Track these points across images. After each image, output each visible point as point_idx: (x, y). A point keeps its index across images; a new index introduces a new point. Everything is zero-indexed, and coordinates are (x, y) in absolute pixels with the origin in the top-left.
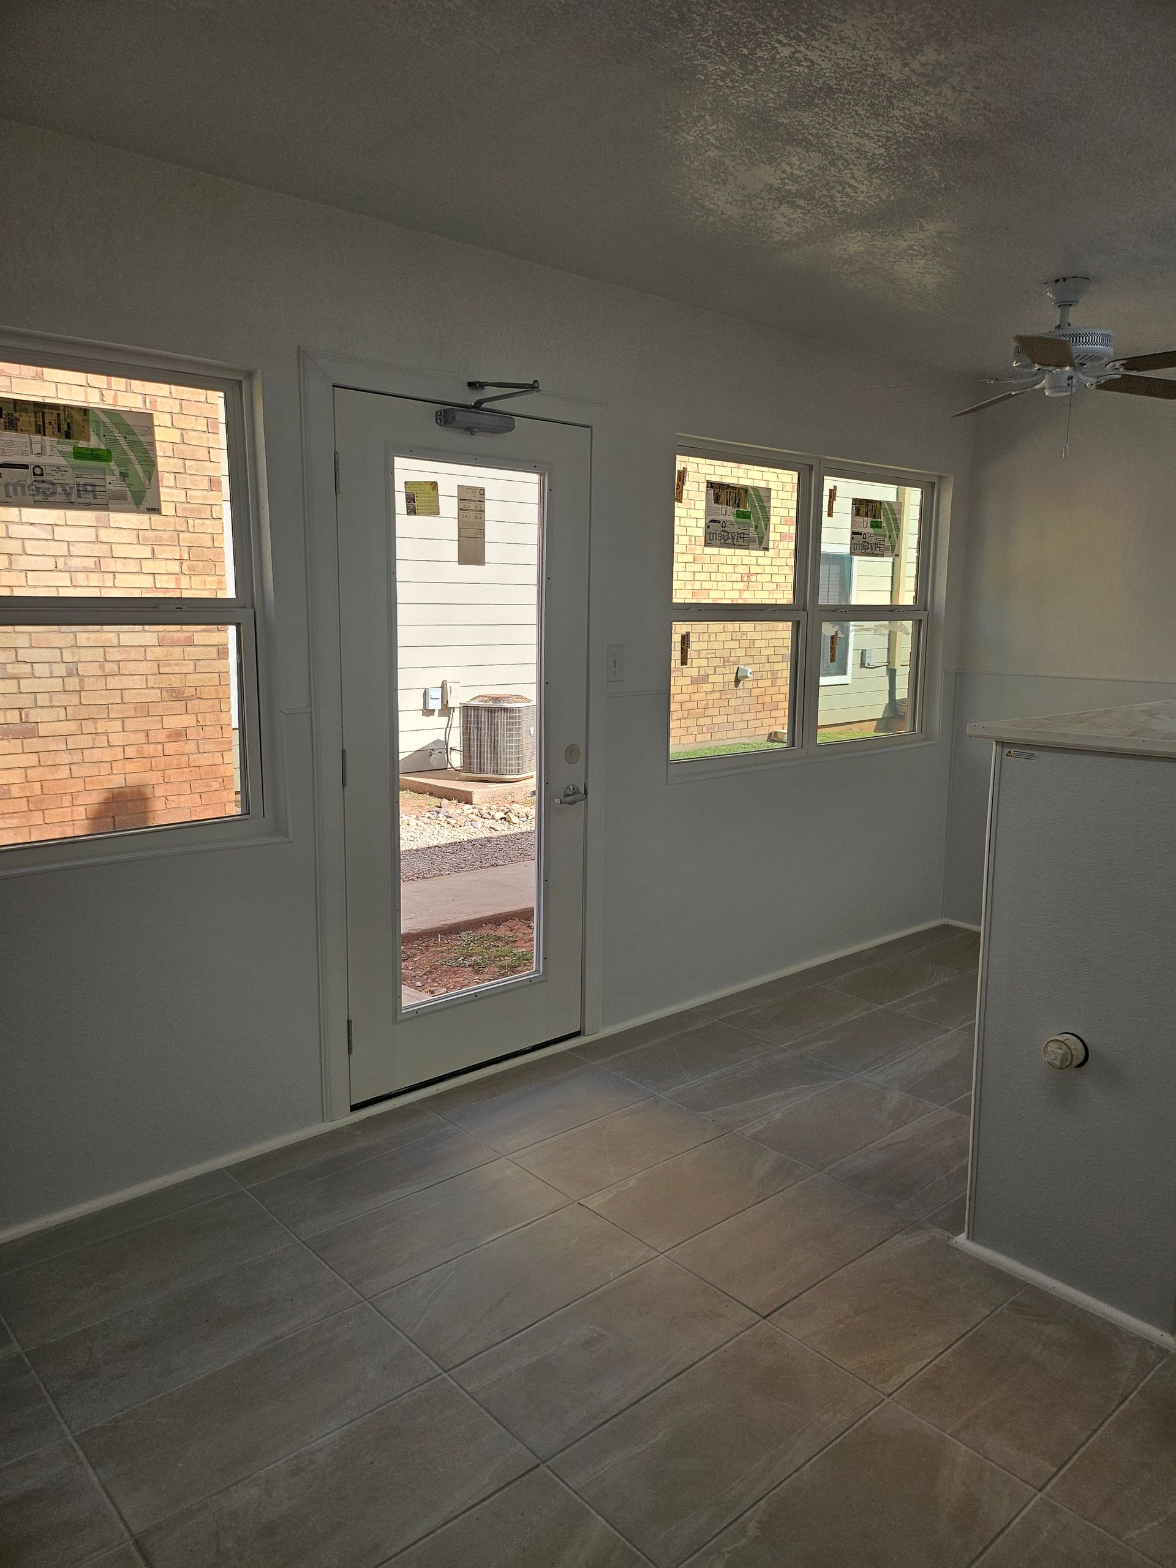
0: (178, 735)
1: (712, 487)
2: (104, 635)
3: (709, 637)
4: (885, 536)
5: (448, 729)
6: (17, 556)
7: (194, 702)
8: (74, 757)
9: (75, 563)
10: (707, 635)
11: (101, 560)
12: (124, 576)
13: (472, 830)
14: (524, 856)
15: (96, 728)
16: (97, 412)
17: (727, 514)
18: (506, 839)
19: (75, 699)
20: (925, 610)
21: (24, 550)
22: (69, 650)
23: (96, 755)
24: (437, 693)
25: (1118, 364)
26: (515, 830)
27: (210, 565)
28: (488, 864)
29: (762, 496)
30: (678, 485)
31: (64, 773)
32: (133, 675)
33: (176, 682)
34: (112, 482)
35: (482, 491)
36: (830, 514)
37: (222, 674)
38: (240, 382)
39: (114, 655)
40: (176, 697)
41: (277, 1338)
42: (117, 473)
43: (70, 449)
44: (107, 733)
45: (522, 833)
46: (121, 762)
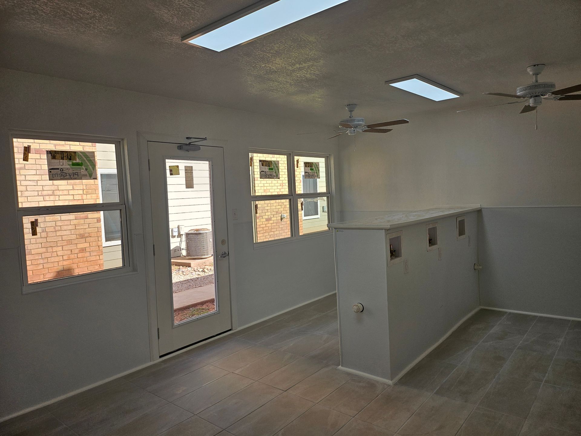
0: (83, 250)
1: (261, 161)
2: (56, 217)
3: (271, 205)
4: (315, 172)
5: (181, 242)
6: (24, 192)
7: (89, 238)
8: (44, 261)
9: (45, 193)
10: (270, 204)
11: (54, 191)
12: (63, 196)
13: (191, 276)
14: (211, 282)
15: (52, 250)
16: (78, 152)
17: (266, 169)
18: (204, 278)
19: (45, 240)
20: (329, 193)
21: (27, 189)
22: (42, 223)
23: (53, 260)
24: (177, 230)
25: (366, 127)
26: (207, 274)
27: (94, 190)
28: (198, 286)
29: (276, 164)
30: (251, 161)
31: (41, 267)
32: (66, 230)
33: (82, 232)
34: (83, 171)
35: (192, 167)
36: (297, 167)
37: (99, 228)
38: (120, 142)
39: (59, 223)
40: (82, 237)
41: (145, 414)
42: (84, 169)
43: (71, 163)
44: (56, 251)
45: (209, 275)
46: (62, 262)
